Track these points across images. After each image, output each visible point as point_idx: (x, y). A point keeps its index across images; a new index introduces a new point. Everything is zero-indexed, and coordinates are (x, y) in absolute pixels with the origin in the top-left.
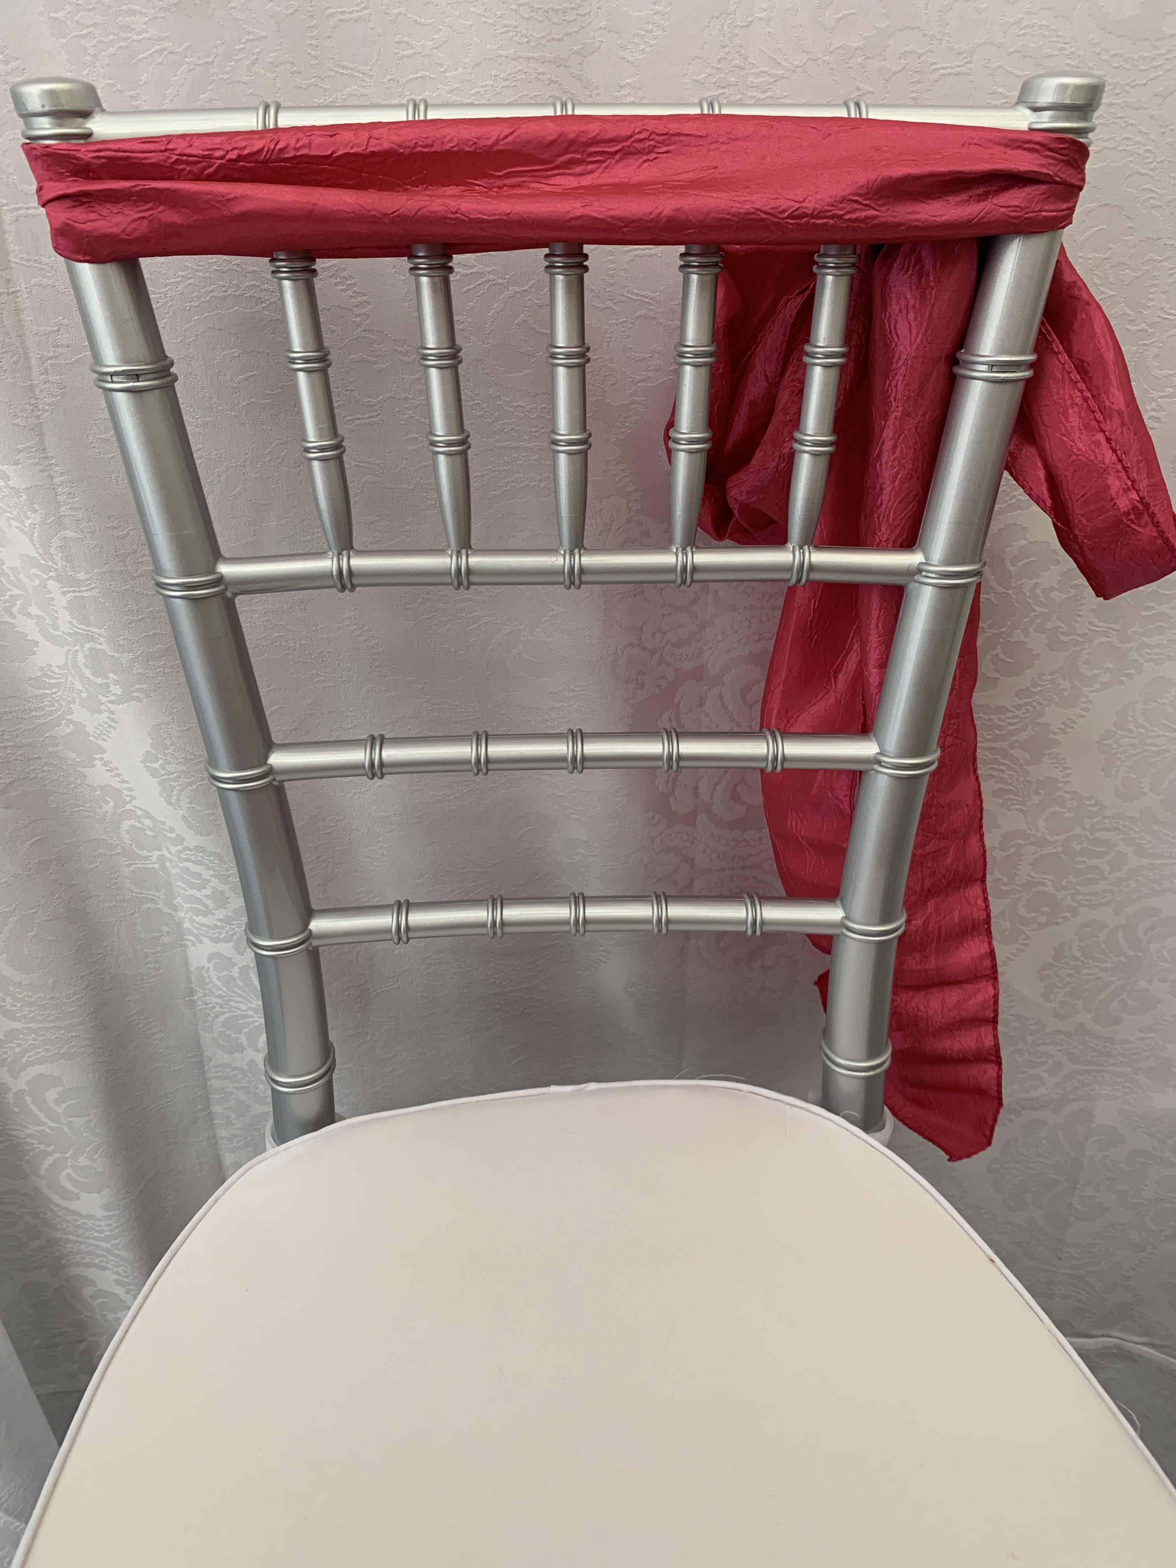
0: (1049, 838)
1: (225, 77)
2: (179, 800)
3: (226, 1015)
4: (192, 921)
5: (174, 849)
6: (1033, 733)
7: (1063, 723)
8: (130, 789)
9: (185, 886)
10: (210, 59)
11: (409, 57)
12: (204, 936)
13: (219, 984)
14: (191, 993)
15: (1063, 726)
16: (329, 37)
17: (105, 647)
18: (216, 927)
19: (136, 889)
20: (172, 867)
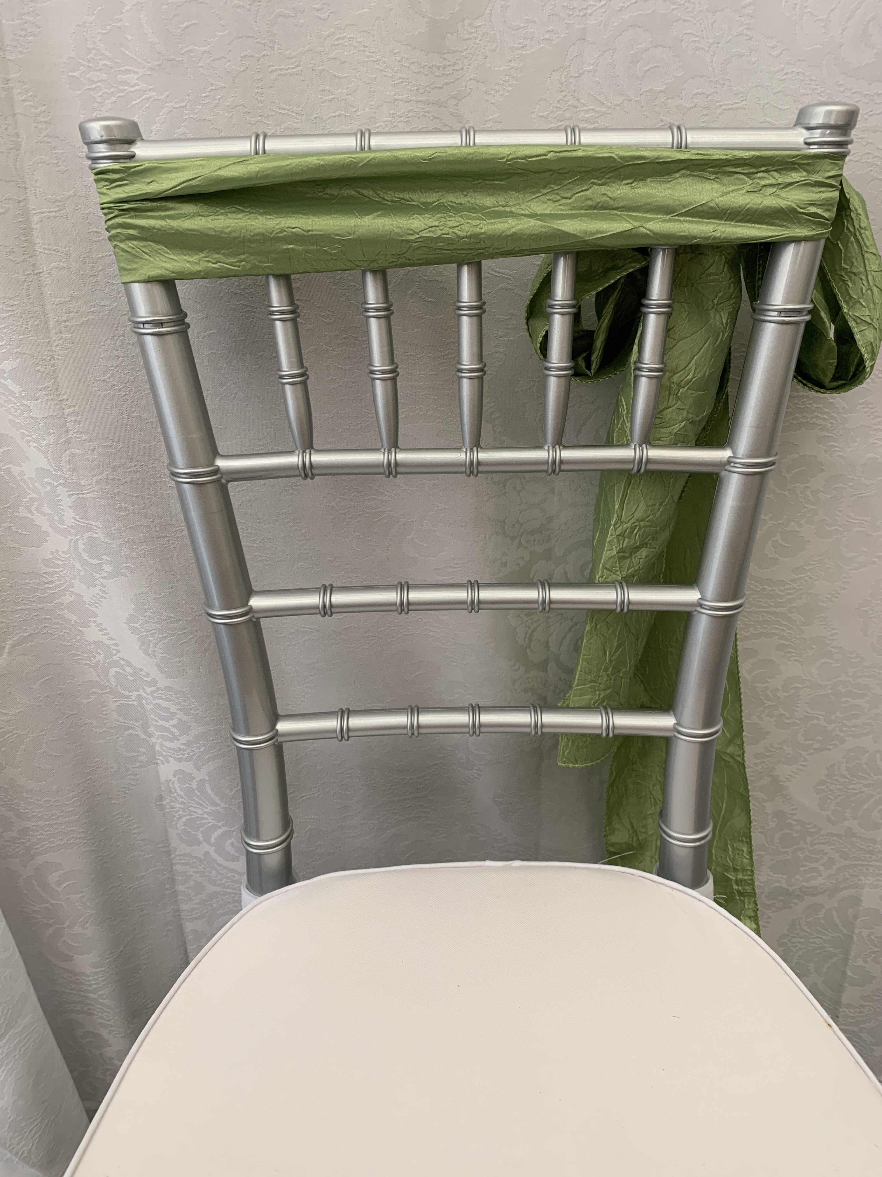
0: (821, 682)
1: (195, 117)
2: (154, 651)
3: (187, 817)
4: (162, 745)
5: (149, 690)
6: (806, 601)
7: (829, 594)
8: (116, 645)
9: (157, 719)
10: (184, 104)
11: (330, 101)
12: (170, 756)
13: (181, 793)
14: (161, 798)
15: (829, 596)
16: (271, 87)
17: (100, 535)
18: (180, 749)
19: (121, 720)
20: (147, 703)
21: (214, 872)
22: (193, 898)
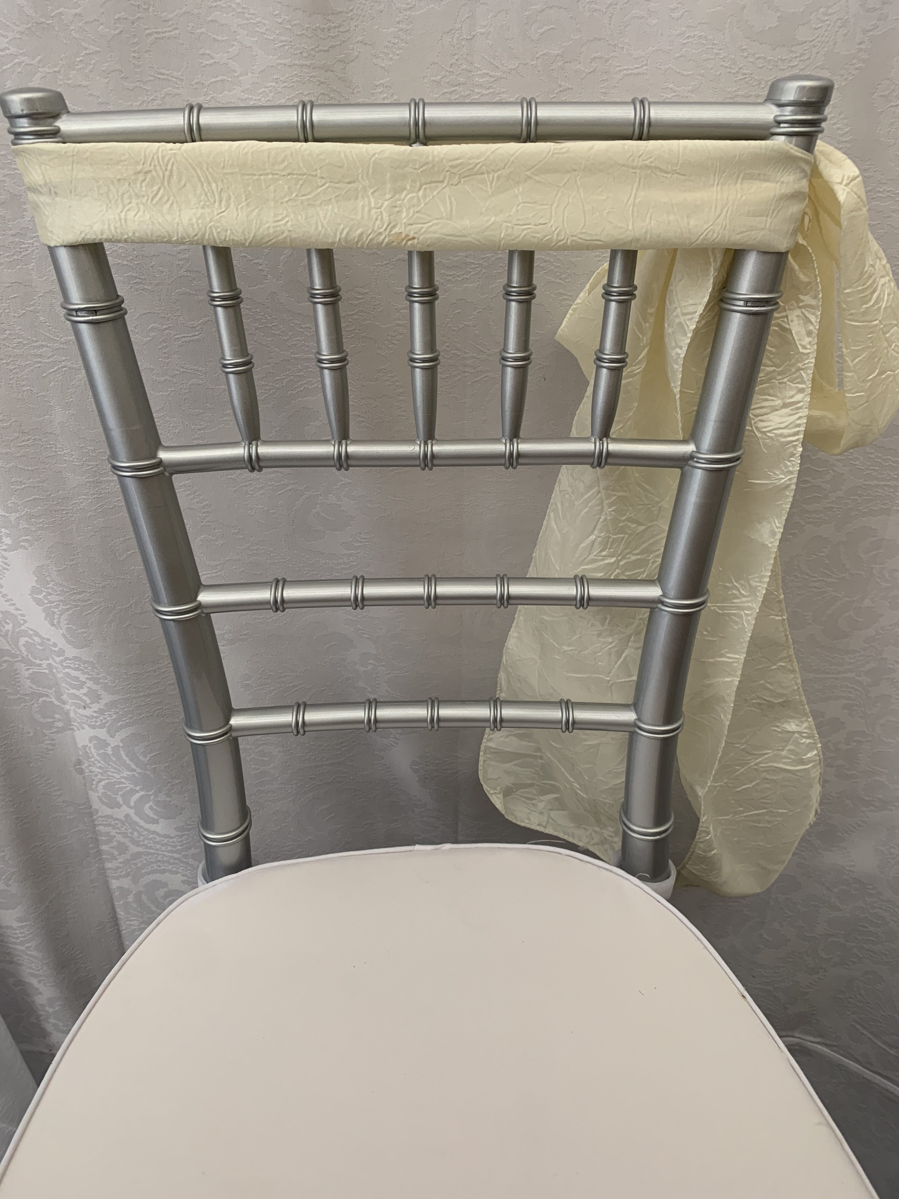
1: (69, 82)
2: (59, 622)
3: (106, 781)
4: (75, 712)
5: (58, 659)
8: (23, 615)
9: (68, 687)
10: (57, 69)
11: (210, 65)
12: (84, 723)
13: (98, 758)
14: (80, 763)
16: (149, 51)
18: (93, 717)
19: (34, 687)
20: (58, 672)
21: (136, 834)
22: (117, 857)
